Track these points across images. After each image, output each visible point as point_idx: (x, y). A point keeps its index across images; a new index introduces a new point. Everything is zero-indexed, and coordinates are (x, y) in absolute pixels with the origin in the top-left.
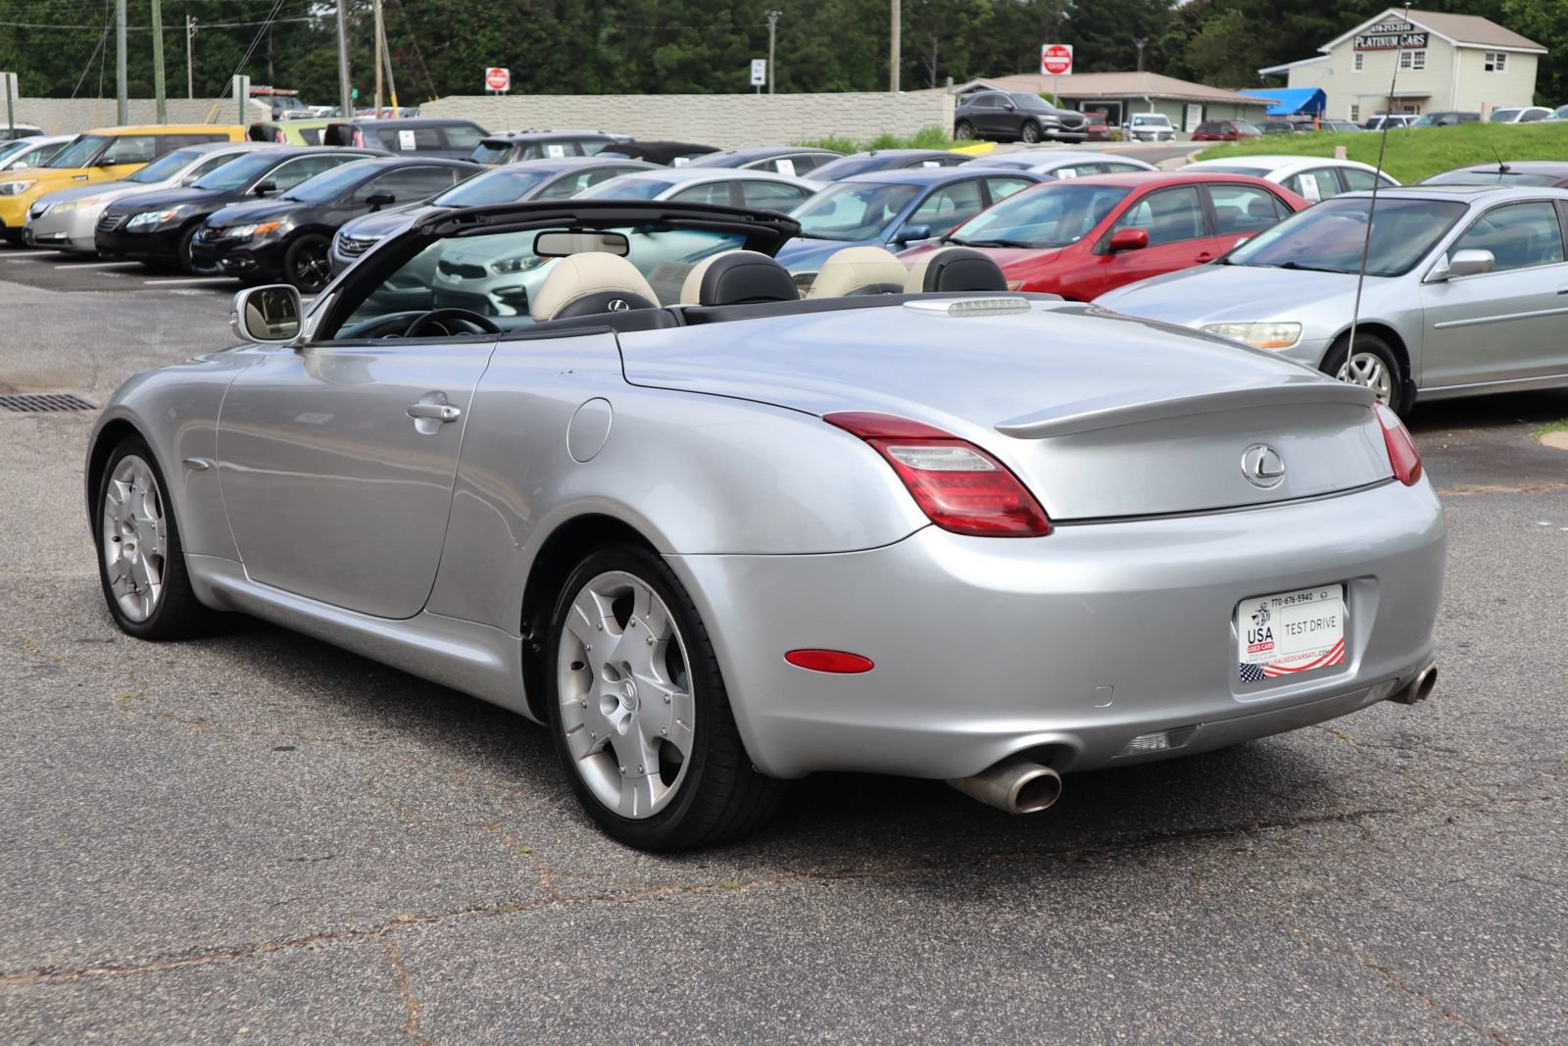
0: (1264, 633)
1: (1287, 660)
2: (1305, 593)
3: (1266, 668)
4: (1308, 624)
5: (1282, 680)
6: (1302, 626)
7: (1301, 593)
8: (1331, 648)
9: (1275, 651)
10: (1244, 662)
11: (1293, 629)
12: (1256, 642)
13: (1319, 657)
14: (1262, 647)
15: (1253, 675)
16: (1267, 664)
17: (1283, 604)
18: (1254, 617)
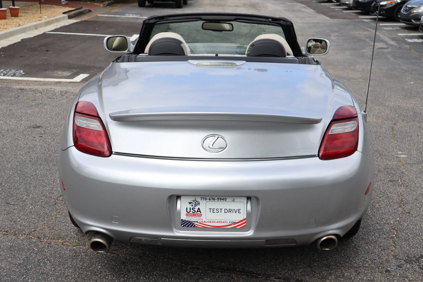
0: (196, 210)
1: (210, 222)
2: (223, 197)
3: (196, 223)
4: (223, 210)
5: (205, 228)
6: (219, 210)
7: (219, 197)
8: (237, 221)
9: (202, 217)
10: (184, 219)
11: (214, 210)
12: (191, 212)
13: (230, 224)
14: (194, 215)
15: (187, 224)
16: (197, 222)
17: (208, 200)
18: (190, 203)
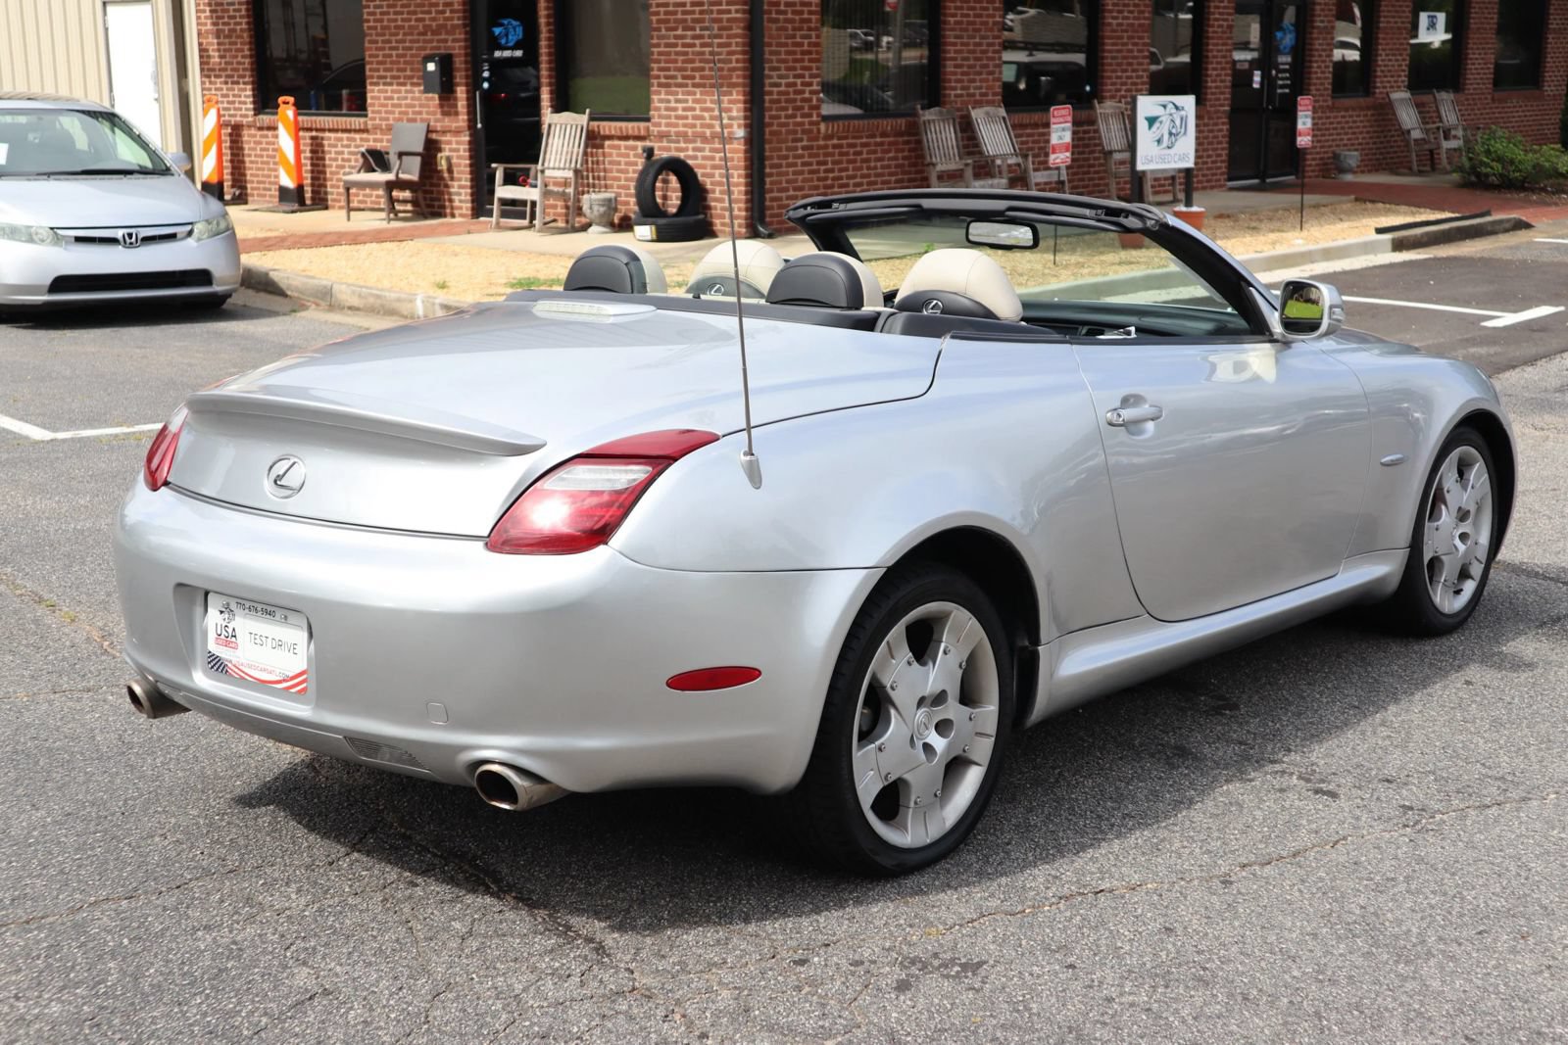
0: (230, 630)
1: (250, 667)
2: (269, 608)
3: (229, 665)
4: (269, 640)
6: (264, 639)
7: (265, 607)
8: (291, 674)
9: (238, 653)
10: (211, 650)
11: (258, 639)
12: (222, 637)
13: (278, 678)
14: (227, 644)
15: (217, 665)
16: (231, 662)
17: (247, 611)
18: (222, 612)
